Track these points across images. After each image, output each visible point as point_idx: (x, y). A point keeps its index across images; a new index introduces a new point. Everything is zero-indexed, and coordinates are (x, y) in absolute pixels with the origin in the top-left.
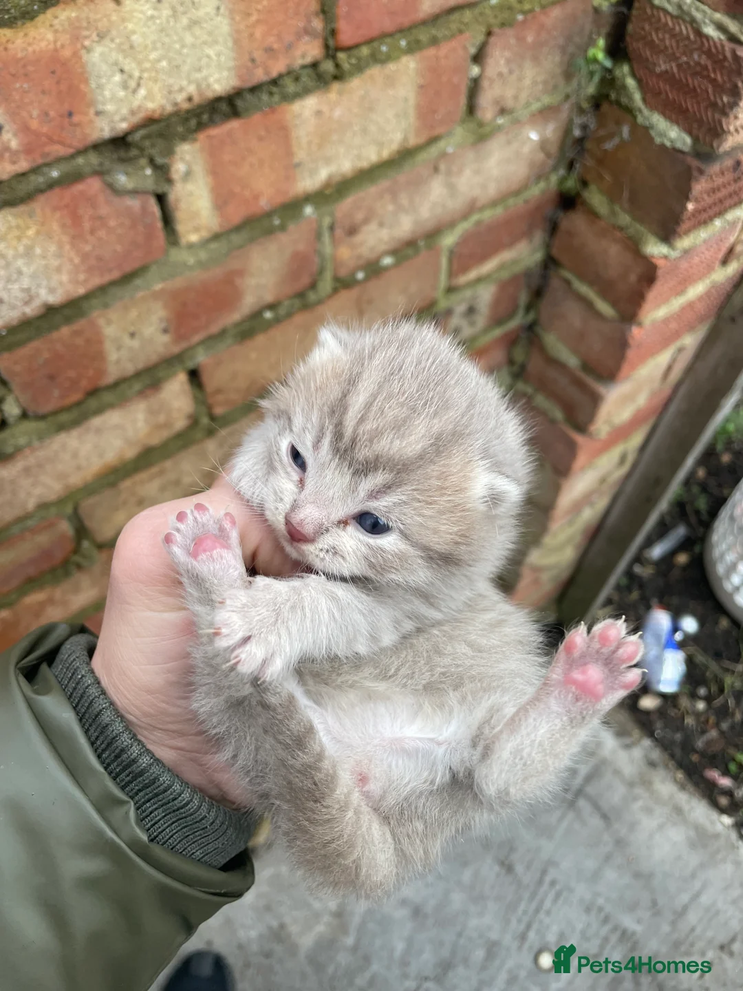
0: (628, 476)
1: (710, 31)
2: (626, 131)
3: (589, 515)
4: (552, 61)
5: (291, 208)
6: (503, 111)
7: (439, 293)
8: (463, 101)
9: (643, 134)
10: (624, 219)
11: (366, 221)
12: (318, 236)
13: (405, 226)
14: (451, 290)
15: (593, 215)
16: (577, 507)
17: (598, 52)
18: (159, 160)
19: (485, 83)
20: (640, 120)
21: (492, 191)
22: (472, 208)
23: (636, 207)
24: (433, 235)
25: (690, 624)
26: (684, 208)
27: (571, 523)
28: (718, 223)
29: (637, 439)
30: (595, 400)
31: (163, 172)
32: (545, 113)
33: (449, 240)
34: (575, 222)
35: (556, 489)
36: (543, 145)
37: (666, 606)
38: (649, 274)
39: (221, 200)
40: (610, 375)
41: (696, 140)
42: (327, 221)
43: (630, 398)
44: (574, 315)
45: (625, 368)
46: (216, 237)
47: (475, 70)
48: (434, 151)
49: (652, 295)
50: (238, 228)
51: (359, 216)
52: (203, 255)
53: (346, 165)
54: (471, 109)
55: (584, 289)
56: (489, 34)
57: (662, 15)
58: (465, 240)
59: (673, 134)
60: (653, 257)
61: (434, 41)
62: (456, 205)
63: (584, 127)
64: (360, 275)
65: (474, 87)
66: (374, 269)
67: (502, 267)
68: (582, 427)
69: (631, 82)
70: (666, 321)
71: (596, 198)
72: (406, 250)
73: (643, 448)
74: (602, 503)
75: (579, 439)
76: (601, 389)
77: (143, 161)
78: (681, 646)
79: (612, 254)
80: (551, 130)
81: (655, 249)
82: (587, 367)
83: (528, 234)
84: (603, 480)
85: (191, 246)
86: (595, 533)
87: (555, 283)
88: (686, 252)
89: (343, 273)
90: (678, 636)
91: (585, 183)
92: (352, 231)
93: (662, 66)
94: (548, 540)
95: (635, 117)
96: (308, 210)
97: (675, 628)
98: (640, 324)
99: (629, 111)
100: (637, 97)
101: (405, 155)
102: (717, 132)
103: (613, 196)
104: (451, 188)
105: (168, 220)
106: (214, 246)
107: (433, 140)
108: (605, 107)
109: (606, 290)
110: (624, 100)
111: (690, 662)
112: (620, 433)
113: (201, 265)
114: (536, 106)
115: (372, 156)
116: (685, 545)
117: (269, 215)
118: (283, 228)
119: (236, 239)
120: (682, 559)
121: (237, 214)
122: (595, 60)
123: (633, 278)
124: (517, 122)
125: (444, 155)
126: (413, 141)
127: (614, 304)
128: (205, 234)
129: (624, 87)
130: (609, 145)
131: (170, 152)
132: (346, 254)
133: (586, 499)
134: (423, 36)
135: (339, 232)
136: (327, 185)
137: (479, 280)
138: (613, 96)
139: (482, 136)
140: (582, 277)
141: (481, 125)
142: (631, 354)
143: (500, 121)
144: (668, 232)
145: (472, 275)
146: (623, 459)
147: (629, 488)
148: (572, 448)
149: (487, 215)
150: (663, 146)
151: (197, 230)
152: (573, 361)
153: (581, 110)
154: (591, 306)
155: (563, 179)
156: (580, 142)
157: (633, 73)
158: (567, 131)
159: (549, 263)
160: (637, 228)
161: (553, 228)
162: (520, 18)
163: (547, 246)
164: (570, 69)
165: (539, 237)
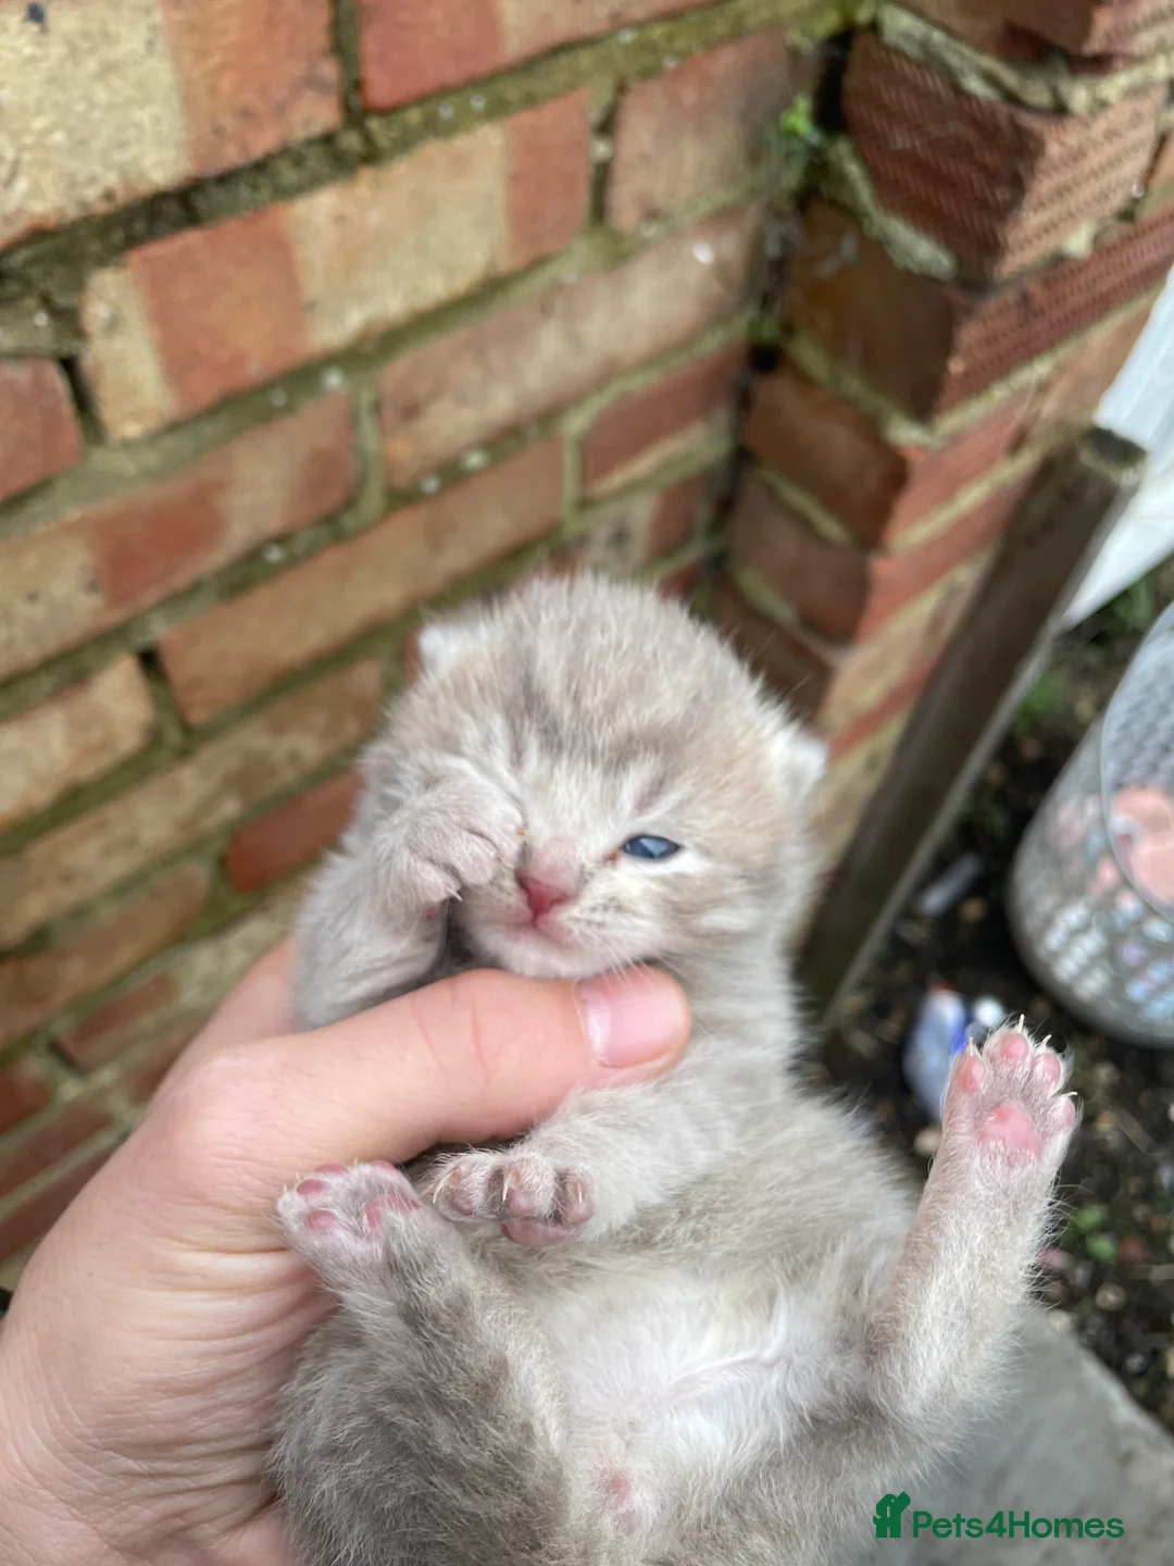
1: (975, 84)
2: (849, 247)
4: (726, 137)
5: (303, 376)
6: (652, 214)
7: (566, 510)
8: (583, 199)
9: (877, 250)
10: (854, 385)
11: (436, 394)
12: (353, 422)
13: (501, 403)
14: (585, 504)
15: (805, 380)
17: (799, 120)
18: (61, 300)
19: (619, 171)
20: (870, 229)
21: (641, 342)
22: (609, 371)
23: (872, 363)
24: (548, 416)
26: (944, 368)
28: (997, 391)
30: (824, 671)
31: (68, 319)
32: (720, 218)
33: (576, 424)
34: (777, 391)
36: (720, 268)
38: (896, 474)
39: (177, 362)
40: (844, 630)
41: (960, 258)
42: (367, 397)
43: (879, 665)
44: (785, 541)
45: (867, 624)
46: (173, 427)
47: (601, 149)
48: (539, 281)
49: (906, 505)
50: (213, 411)
51: (422, 388)
52: (151, 458)
53: (393, 304)
54: (599, 210)
55: (798, 499)
56: (621, 89)
57: (895, 61)
58: (603, 423)
59: (922, 251)
60: (899, 448)
61: (530, 101)
62: (582, 366)
63: (784, 241)
64: (431, 485)
65: (602, 177)
66: (452, 474)
67: (665, 466)
69: (853, 170)
70: (926, 546)
71: (808, 354)
72: (505, 441)
76: (832, 656)
77: (30, 302)
79: (838, 444)
80: (731, 246)
81: (905, 434)
82: (808, 620)
83: (704, 410)
85: (128, 445)
86: (837, 882)
87: (752, 490)
88: (953, 438)
89: (401, 481)
91: (788, 329)
92: (411, 412)
93: (901, 140)
95: (860, 225)
96: (334, 380)
97: (969, 1019)
98: (885, 553)
99: (851, 215)
100: (864, 193)
101: (491, 288)
102: (992, 247)
103: (835, 348)
104: (575, 340)
105: (84, 403)
106: (170, 442)
107: (538, 263)
108: (816, 209)
109: (833, 498)
110: (843, 197)
113: (149, 475)
114: (704, 207)
115: (436, 288)
116: (975, 888)
117: (263, 389)
118: (289, 409)
119: (209, 429)
120: (973, 910)
121: (207, 389)
122: (795, 134)
123: (872, 481)
124: (674, 233)
125: (558, 287)
126: (505, 264)
127: (845, 519)
128: (152, 423)
129: (842, 179)
130: (826, 269)
131: (78, 285)
132: (404, 450)
134: (512, 90)
135: (389, 414)
136: (364, 337)
137: (629, 488)
138: (824, 189)
139: (619, 255)
140: (795, 480)
141: (616, 237)
142: (876, 599)
143: (651, 231)
144: (924, 404)
145: (617, 479)
149: (638, 384)
150: (908, 274)
151: (135, 416)
152: (784, 612)
153: (777, 215)
154: (808, 525)
155: (754, 325)
156: (778, 267)
157: (856, 152)
158: (756, 247)
159: (741, 458)
160: (872, 401)
161: (744, 400)
162: (670, 64)
163: (735, 431)
164: (756, 149)
165: (722, 416)
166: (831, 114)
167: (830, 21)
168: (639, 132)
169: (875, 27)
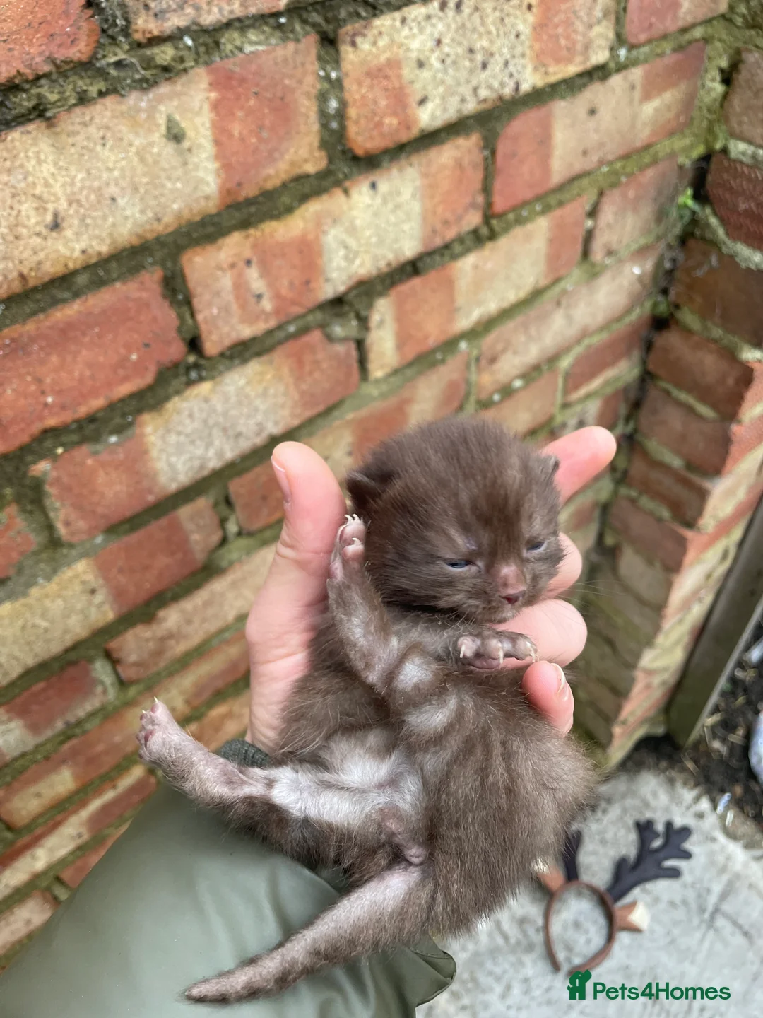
0: (729, 572)
2: (714, 260)
3: (697, 611)
4: (647, 211)
5: (450, 345)
6: (610, 253)
7: (555, 410)
8: (579, 248)
9: (730, 261)
10: (717, 332)
11: (504, 351)
12: (468, 366)
13: (532, 353)
14: (566, 406)
15: (688, 332)
16: (686, 605)
17: (686, 198)
18: (363, 313)
19: (597, 233)
20: (724, 250)
21: (600, 318)
22: (585, 334)
24: (553, 359)
27: (681, 621)
29: (737, 534)
30: (703, 495)
31: (363, 322)
32: (643, 251)
33: (565, 363)
34: (671, 340)
35: (668, 586)
38: (746, 377)
39: (402, 340)
40: (716, 470)
42: (475, 353)
43: (730, 492)
44: (674, 420)
45: (729, 462)
46: (395, 372)
47: (589, 223)
48: (557, 290)
49: (750, 395)
50: (410, 365)
51: (500, 347)
52: (384, 387)
53: (492, 306)
54: (586, 253)
55: (684, 396)
56: (601, 194)
57: (738, 167)
58: (577, 362)
59: (756, 258)
60: (748, 362)
61: (561, 204)
62: (572, 332)
63: (674, 260)
64: (496, 397)
65: (589, 237)
66: (507, 392)
67: (607, 383)
68: (691, 524)
69: (713, 221)
71: (688, 317)
72: (532, 374)
73: (741, 544)
74: (708, 599)
75: (689, 534)
76: (707, 484)
77: (352, 315)
79: (709, 364)
80: (649, 265)
81: (750, 355)
82: (690, 466)
83: (627, 353)
84: (709, 576)
85: (377, 381)
86: (700, 632)
87: (653, 393)
89: (484, 396)
91: (677, 307)
92: (493, 360)
93: (743, 206)
94: (660, 640)
95: (720, 249)
96: (463, 345)
98: (739, 422)
99: (714, 244)
100: (721, 232)
101: (536, 294)
103: (705, 313)
104: (569, 318)
105: (363, 362)
106: (392, 379)
107: (557, 281)
108: (691, 243)
109: (705, 394)
110: (708, 235)
112: (724, 528)
113: (383, 396)
114: (634, 247)
115: (512, 297)
117: (433, 351)
118: (443, 361)
119: (409, 372)
121: (411, 354)
122: (686, 206)
123: (730, 381)
124: (620, 261)
125: (564, 292)
126: (543, 282)
127: (714, 406)
128: (388, 370)
129: (708, 225)
130: (699, 273)
131: (370, 306)
132: (487, 380)
133: (695, 595)
134: (552, 200)
135: (483, 362)
136: (478, 323)
137: (588, 396)
138: (698, 233)
139: (594, 274)
140: (679, 386)
141: (593, 265)
142: (734, 449)
143: (608, 261)
145: (582, 391)
146: (725, 555)
147: (731, 584)
148: (682, 544)
149: (595, 340)
150: (748, 270)
151: (382, 367)
152: (677, 463)
153: (670, 247)
154: (690, 410)
155: (655, 305)
156: (670, 273)
157: (715, 214)
158: (659, 265)
159: (647, 377)
160: (730, 339)
161: (649, 346)
162: (623, 179)
163: (644, 363)
164: (661, 216)
165: (636, 355)
166: (701, 195)
167: (700, 150)
168: (608, 213)
169: (725, 151)
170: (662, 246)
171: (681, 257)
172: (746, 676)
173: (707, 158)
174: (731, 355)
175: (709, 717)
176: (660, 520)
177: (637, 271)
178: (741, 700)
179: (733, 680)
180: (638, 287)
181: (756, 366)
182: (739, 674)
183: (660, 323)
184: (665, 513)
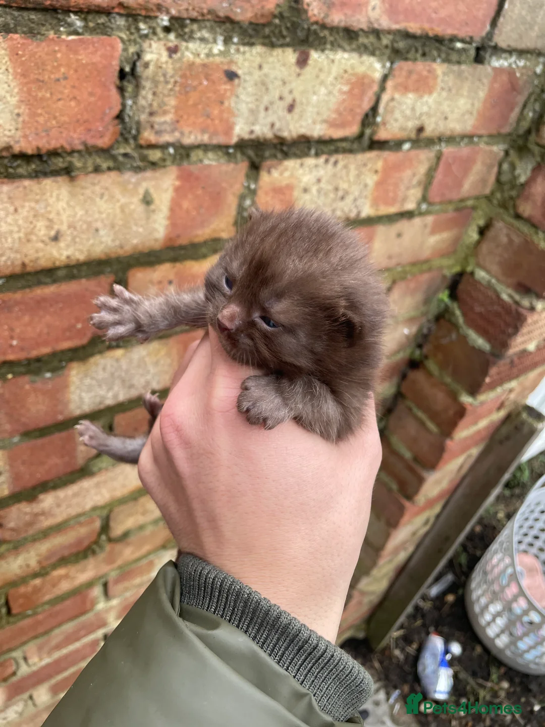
0: (426, 534)
1: (505, 297)
2: (454, 336)
3: (402, 556)
4: (419, 297)
9: (464, 339)
10: (448, 380)
15: (429, 374)
16: (396, 551)
17: (444, 296)
20: (461, 331)
23: (456, 374)
25: (456, 649)
26: (484, 380)
27: (390, 561)
28: (499, 390)
29: (437, 509)
30: (421, 481)
32: (411, 320)
34: (418, 376)
35: (387, 536)
36: (407, 337)
37: (440, 633)
38: (461, 412)
40: (432, 465)
41: (493, 347)
43: (438, 482)
44: (412, 428)
45: (441, 464)
49: (462, 423)
55: (420, 414)
56: (394, 282)
57: (479, 285)
59: (480, 342)
60: (463, 404)
63: (429, 329)
68: (410, 497)
69: (458, 312)
70: (466, 439)
71: (432, 365)
73: (438, 516)
74: (411, 549)
75: (407, 504)
76: (425, 474)
78: (450, 664)
79: (439, 398)
80: (414, 329)
81: (466, 399)
82: (416, 459)
83: (389, 378)
84: (414, 534)
86: (401, 570)
87: (401, 407)
88: (482, 403)
90: (448, 657)
91: (426, 357)
93: (478, 309)
94: (375, 572)
95: (458, 330)
97: (447, 651)
98: (452, 438)
99: (455, 326)
100: (461, 320)
102: (505, 345)
103: (443, 366)
108: (442, 321)
109: (434, 416)
110: (453, 319)
111: (456, 677)
112: (430, 504)
114: (407, 315)
116: (452, 588)
120: (450, 598)
122: (443, 300)
123: (451, 412)
124: (397, 323)
127: (438, 425)
129: (453, 314)
130: (444, 341)
133: (402, 546)
138: (447, 317)
140: (420, 407)
142: (446, 456)
144: (474, 390)
146: (427, 522)
147: (427, 542)
148: (401, 510)
150: (473, 348)
152: (408, 455)
153: (429, 321)
154: (423, 424)
155: (413, 353)
156: (426, 337)
157: (460, 308)
158: (420, 330)
159: (399, 396)
160: (455, 386)
161: (404, 377)
162: (409, 276)
163: (399, 386)
164: (427, 301)
165: (395, 380)
166: (453, 296)
167: (457, 269)
168: (396, 294)
169: (472, 274)
170: (424, 320)
171: (434, 327)
172: (426, 606)
173: (460, 275)
174: (454, 396)
175: (396, 631)
176: (390, 490)
177: (406, 331)
178: (419, 622)
179: (417, 608)
180: (404, 340)
181: (469, 408)
182: (421, 604)
183: (414, 364)
184: (394, 486)
